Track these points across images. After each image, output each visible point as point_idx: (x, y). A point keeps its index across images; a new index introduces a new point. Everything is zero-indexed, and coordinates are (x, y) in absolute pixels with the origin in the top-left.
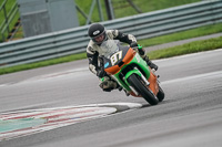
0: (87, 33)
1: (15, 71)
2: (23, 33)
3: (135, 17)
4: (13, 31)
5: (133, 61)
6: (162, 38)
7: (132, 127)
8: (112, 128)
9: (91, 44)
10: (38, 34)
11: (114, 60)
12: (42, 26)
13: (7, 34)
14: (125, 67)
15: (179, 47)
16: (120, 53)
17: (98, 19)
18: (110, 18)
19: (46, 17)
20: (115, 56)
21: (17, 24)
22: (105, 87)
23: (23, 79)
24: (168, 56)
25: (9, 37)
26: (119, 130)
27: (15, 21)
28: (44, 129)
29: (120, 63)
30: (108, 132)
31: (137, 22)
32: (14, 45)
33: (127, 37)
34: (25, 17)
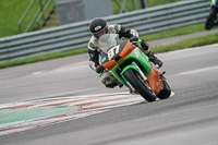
0: (88, 28)
1: (49, 59)
2: (58, 22)
3: (168, 5)
4: (48, 19)
5: (131, 55)
6: (194, 27)
7: (164, 114)
8: (145, 115)
9: (92, 39)
10: (72, 22)
11: (111, 55)
12: (77, 14)
13: (42, 22)
14: (122, 61)
15: (211, 36)
16: (118, 47)
17: (131, 7)
18: (143, 7)
19: (80, 5)
20: (112, 50)
21: (52, 12)
22: (107, 83)
23: (57, 67)
24: (200, 45)
25: (44, 25)
26: (151, 117)
27: (51, 9)
28: (78, 116)
29: (117, 58)
30: (141, 119)
31: (170, 11)
32: (49, 33)
33: (129, 32)
34: (60, 5)
